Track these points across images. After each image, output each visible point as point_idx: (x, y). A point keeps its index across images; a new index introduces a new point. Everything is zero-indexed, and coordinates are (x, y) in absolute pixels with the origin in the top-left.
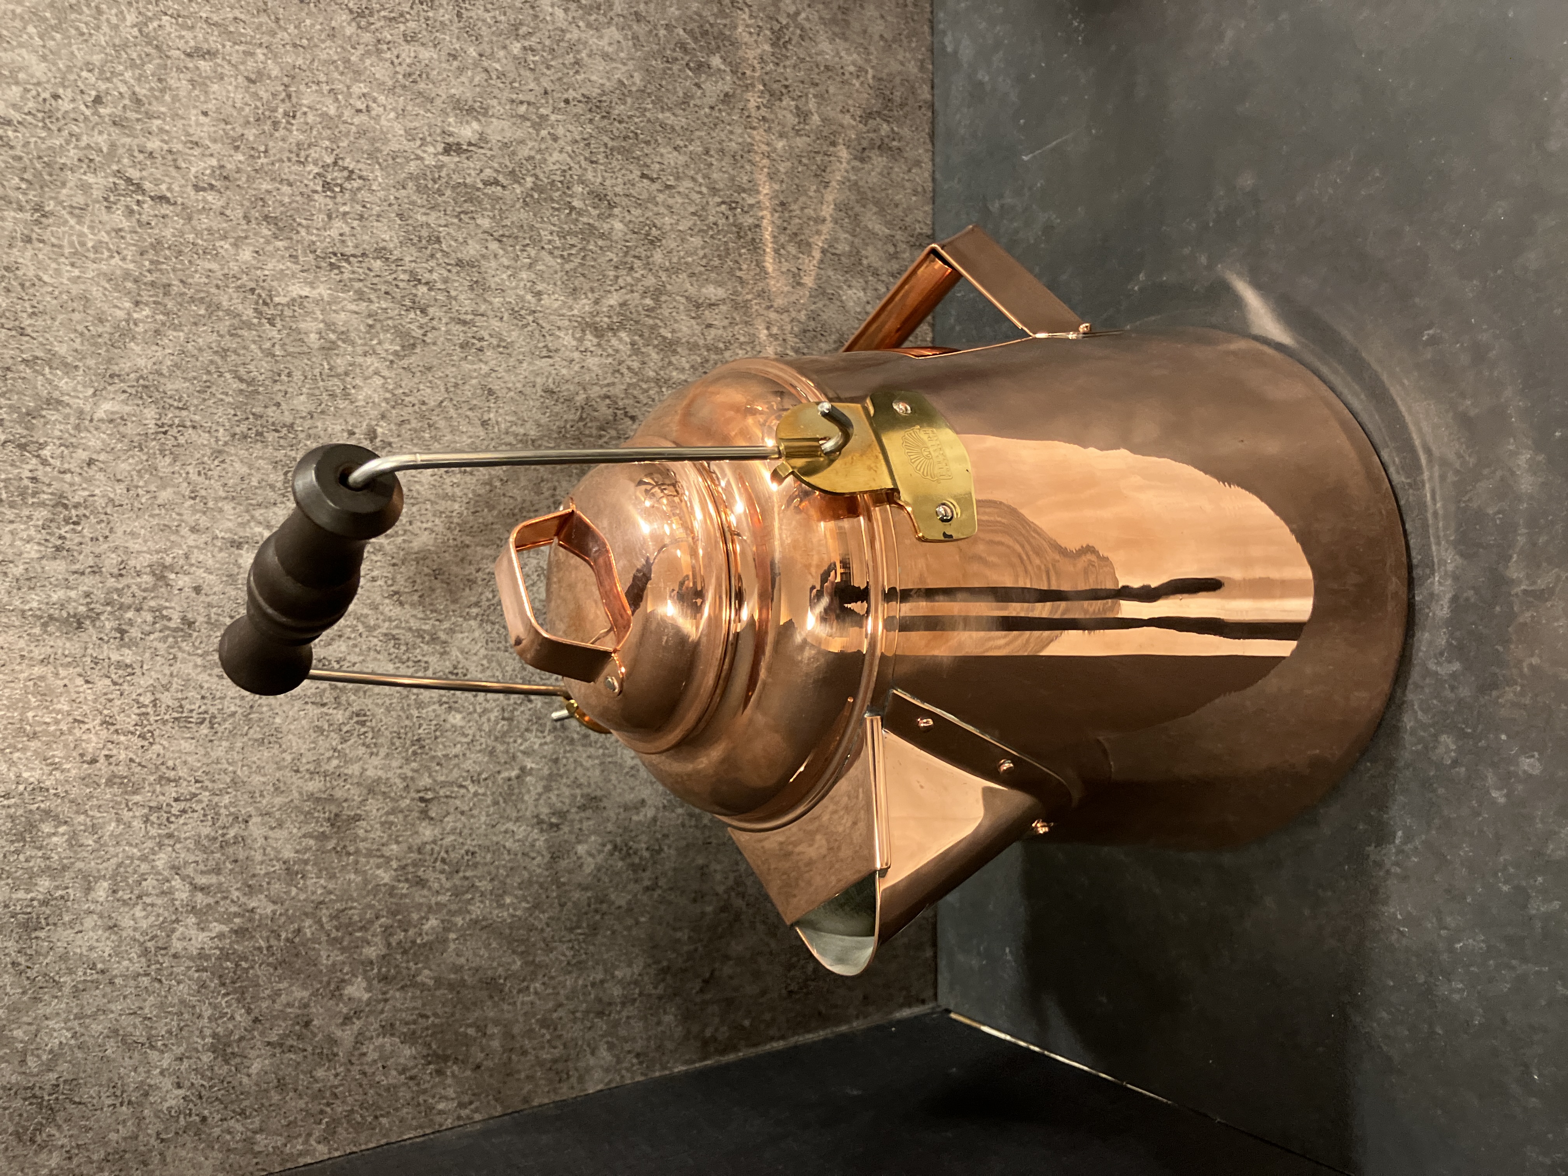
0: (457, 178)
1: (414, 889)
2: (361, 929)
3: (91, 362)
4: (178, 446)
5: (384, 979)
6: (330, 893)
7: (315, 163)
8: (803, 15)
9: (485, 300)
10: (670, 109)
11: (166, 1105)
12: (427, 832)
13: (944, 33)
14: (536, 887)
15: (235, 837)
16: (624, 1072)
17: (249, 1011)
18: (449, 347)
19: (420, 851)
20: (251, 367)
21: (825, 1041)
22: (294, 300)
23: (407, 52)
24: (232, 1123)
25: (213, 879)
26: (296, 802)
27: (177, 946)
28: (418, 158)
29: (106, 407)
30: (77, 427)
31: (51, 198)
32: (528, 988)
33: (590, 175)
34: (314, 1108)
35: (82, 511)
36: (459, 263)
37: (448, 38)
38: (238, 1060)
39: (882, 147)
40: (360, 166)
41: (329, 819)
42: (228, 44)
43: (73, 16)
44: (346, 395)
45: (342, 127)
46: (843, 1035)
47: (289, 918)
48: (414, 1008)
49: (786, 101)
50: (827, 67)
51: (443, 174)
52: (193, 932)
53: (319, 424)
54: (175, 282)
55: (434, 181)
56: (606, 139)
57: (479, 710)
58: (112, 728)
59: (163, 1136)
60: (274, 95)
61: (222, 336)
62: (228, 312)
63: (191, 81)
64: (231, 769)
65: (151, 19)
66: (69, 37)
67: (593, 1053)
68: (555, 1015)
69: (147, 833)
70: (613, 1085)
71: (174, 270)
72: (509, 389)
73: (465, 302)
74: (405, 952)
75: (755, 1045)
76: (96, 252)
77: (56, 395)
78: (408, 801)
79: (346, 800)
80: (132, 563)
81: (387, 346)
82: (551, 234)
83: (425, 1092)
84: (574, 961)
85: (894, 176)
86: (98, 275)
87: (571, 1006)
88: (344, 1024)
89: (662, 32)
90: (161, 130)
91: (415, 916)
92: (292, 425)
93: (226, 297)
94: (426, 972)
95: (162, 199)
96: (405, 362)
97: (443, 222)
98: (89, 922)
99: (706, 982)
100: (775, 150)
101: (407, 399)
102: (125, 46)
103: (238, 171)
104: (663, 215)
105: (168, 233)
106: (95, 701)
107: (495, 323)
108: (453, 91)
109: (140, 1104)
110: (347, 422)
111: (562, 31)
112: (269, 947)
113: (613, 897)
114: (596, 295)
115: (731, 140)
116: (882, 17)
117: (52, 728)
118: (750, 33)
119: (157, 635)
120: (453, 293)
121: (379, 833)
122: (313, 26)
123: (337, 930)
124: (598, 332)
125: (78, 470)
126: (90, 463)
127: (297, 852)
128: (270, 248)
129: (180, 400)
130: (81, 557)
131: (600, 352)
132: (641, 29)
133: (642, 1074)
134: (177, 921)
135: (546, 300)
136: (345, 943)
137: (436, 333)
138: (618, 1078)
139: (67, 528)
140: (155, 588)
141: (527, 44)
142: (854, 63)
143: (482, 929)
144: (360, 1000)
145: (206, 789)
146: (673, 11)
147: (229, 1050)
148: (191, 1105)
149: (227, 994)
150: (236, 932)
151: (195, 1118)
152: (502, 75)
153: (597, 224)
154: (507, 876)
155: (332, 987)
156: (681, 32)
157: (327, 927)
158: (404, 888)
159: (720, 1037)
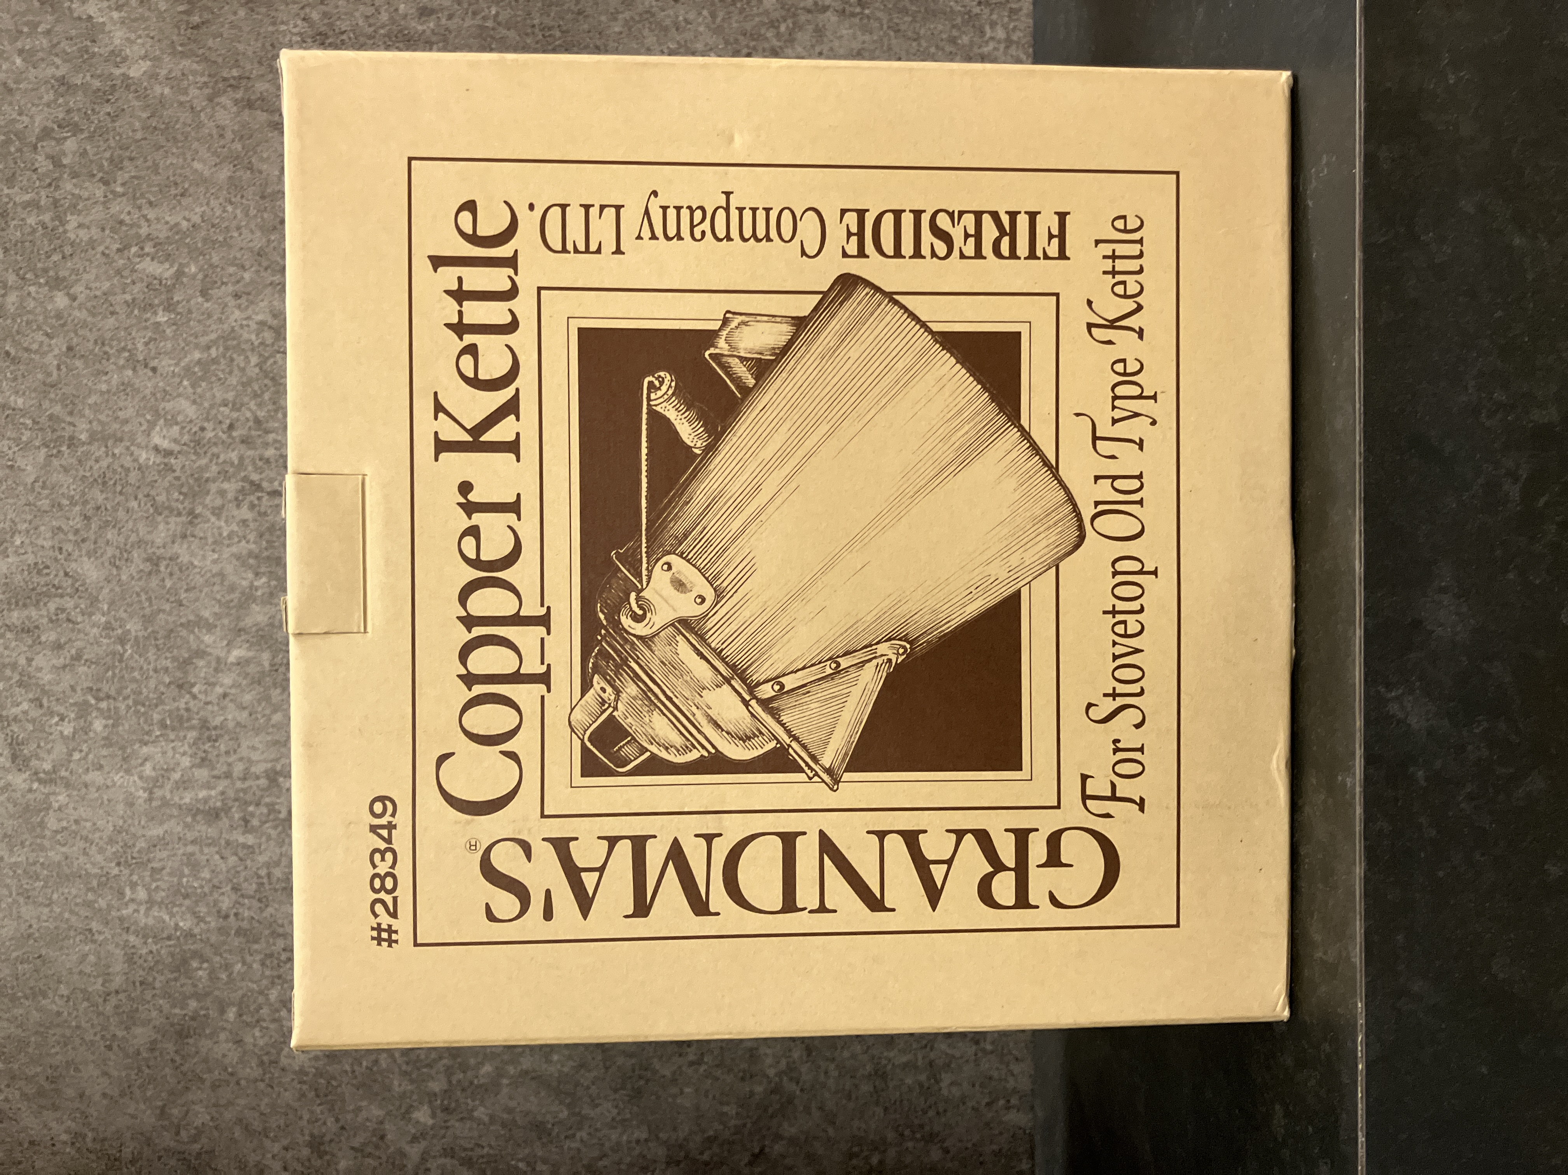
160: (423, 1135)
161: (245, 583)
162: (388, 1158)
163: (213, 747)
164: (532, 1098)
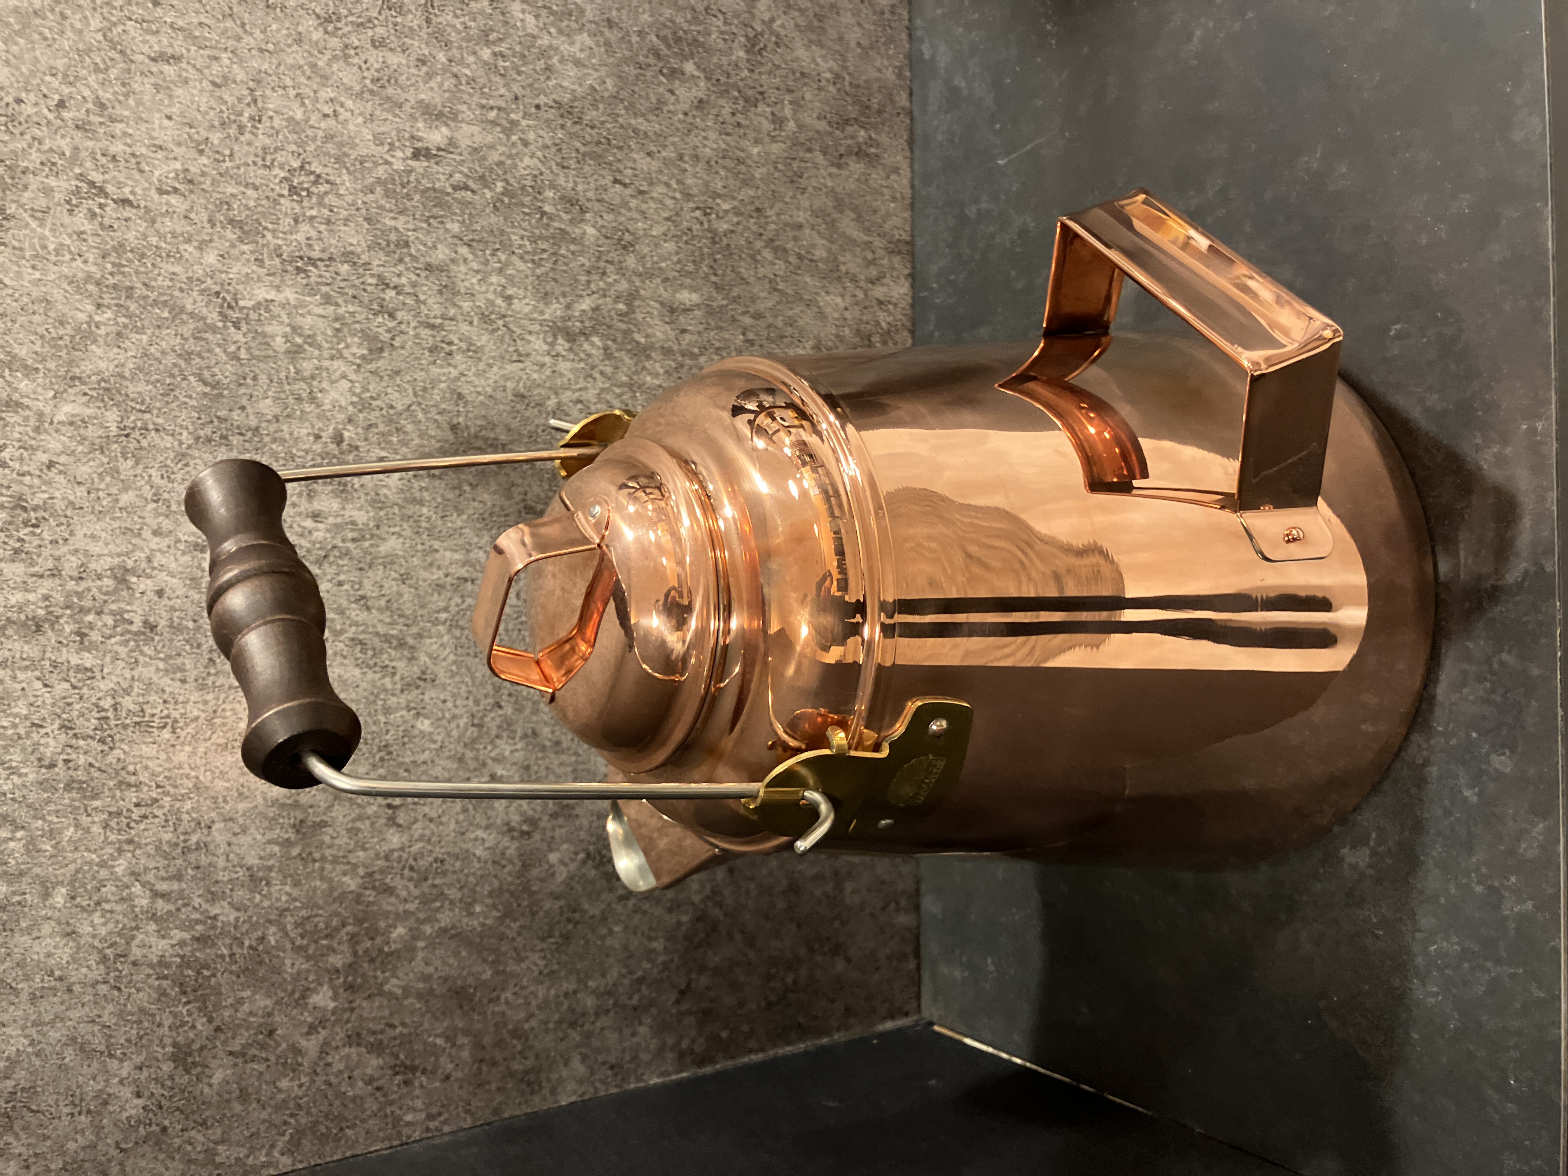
0: (426, 183)
1: (381, 897)
2: (327, 936)
3: (52, 365)
4: (141, 448)
5: (350, 987)
6: (295, 900)
7: (281, 167)
8: (778, 22)
9: (455, 305)
10: (643, 115)
11: (125, 1114)
12: (395, 839)
13: (921, 40)
14: (507, 895)
15: (198, 843)
16: (598, 1084)
17: (210, 1020)
18: (418, 351)
19: (387, 858)
20: (216, 370)
21: (805, 1053)
22: (259, 303)
23: (375, 57)
24: (193, 1133)
25: (175, 886)
26: (261, 808)
27: (136, 952)
28: (387, 162)
29: (66, 410)
30: (37, 430)
31: (14, 201)
32: (498, 998)
33: (561, 181)
34: (277, 1119)
35: (41, 514)
36: (429, 267)
37: (416, 44)
38: (199, 1069)
39: (859, 153)
40: (328, 170)
41: (294, 826)
42: (193, 48)
43: (38, 21)
44: (312, 399)
45: (310, 132)
46: (823, 1048)
47: (252, 925)
48: (382, 1018)
49: (761, 108)
50: (803, 74)
51: (412, 179)
52: (153, 940)
53: (285, 427)
54: (139, 285)
55: (403, 186)
56: (578, 144)
57: (447, 716)
58: (71, 733)
59: (123, 1146)
60: (240, 100)
61: (186, 339)
62: (192, 315)
63: (156, 86)
64: (193, 774)
65: (115, 24)
66: (32, 42)
67: (566, 1064)
68: (526, 1026)
69: (106, 838)
70: (586, 1097)
71: (137, 272)
72: (479, 393)
73: (434, 306)
74: (372, 961)
75: (732, 1058)
76: (57, 254)
77: (16, 397)
78: (375, 808)
79: (311, 807)
80: (92, 566)
81: (354, 350)
82: (522, 238)
83: (391, 1103)
84: (546, 971)
85: (871, 182)
86: (59, 278)
87: (543, 1017)
88: (308, 1033)
89: (635, 39)
90: (125, 134)
91: (382, 924)
92: (257, 429)
93: (190, 300)
94: (394, 981)
95: (125, 202)
96: (372, 366)
97: (411, 226)
98: (46, 928)
99: (682, 993)
100: (750, 157)
101: (375, 403)
102: (89, 51)
103: (203, 174)
104: (636, 221)
105: (131, 236)
106: (53, 705)
107: (464, 328)
108: (422, 96)
109: (99, 1113)
110: (313, 427)
111: (534, 37)
112: (232, 955)
113: (586, 906)
114: (568, 299)
115: (705, 146)
116: (859, 24)
117: (10, 732)
118: (725, 40)
119: (118, 638)
120: (422, 297)
121: (345, 840)
122: (278, 30)
123: (302, 937)
124: (570, 337)
125: (38, 473)
126: (51, 465)
127: (261, 858)
128: (235, 252)
129: (143, 403)
130: (40, 560)
131: (572, 357)
132: (612, 35)
133: (617, 1086)
134: (137, 928)
135: (516, 304)
136: (310, 951)
137: (405, 337)
138: (591, 1090)
139: (27, 530)
140: (116, 591)
141: (497, 49)
142: (830, 70)
143: (453, 937)
144: (325, 1009)
145: (168, 794)
146: (646, 17)
147: (190, 1060)
148: (151, 1115)
149: (188, 1002)
150: (198, 939)
151: (154, 1128)
152: (471, 81)
153: (568, 229)
154: (477, 884)
155: (297, 996)
156: (655, 39)
157: (292, 935)
158: (370, 895)
159: (697, 1049)
160: (323, 1022)
161: (82, 317)
162: (279, 1057)
163: (33, 534)
164: (451, 961)
